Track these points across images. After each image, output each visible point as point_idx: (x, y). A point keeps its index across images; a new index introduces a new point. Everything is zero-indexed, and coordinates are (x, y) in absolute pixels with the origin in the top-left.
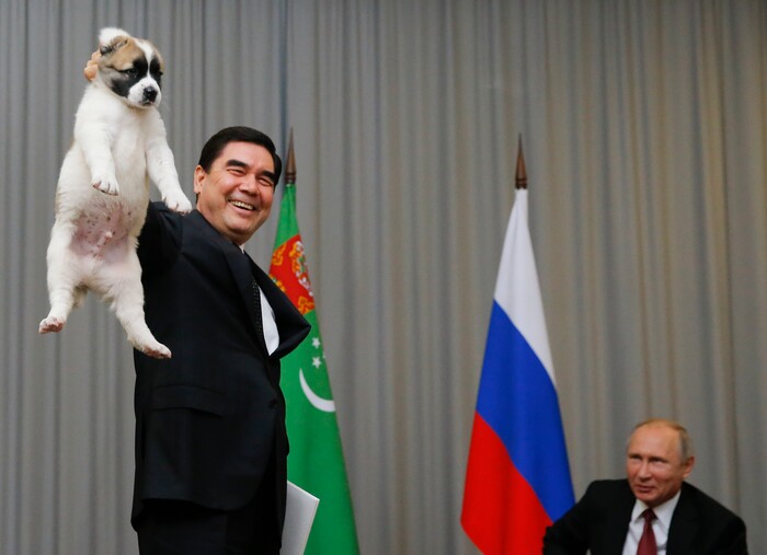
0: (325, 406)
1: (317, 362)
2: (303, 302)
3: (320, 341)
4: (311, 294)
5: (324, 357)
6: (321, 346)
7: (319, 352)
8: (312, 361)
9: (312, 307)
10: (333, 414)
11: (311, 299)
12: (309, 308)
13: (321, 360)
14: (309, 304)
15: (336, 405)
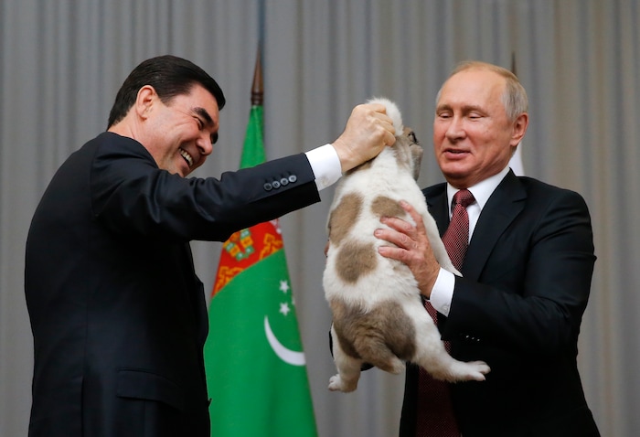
0: (293, 358)
1: (285, 309)
2: (269, 240)
3: (289, 284)
4: (279, 231)
5: (293, 302)
6: (290, 291)
7: (287, 298)
8: (279, 307)
9: (281, 246)
10: (303, 369)
11: (279, 237)
12: (276, 247)
13: (290, 306)
14: (277, 243)
15: (307, 358)
